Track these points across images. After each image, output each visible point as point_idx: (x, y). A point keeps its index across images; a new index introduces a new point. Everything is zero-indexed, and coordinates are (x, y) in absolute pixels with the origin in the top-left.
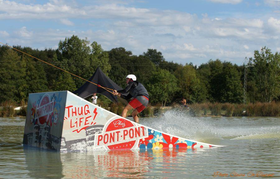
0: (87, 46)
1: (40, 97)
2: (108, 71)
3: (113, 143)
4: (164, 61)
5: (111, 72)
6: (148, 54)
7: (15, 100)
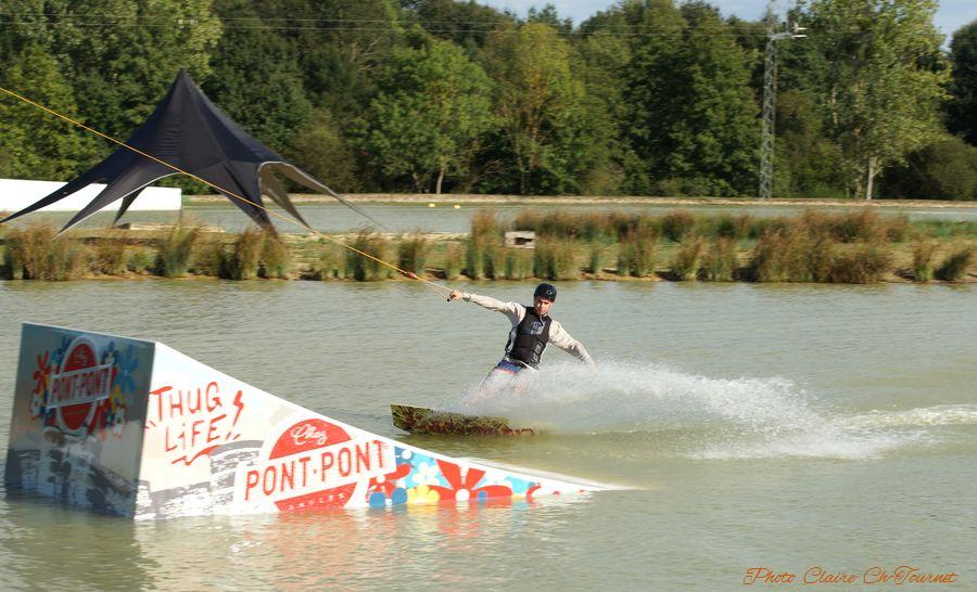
1: (64, 341)
2: (208, 44)
3: (289, 494)
5: (221, 48)
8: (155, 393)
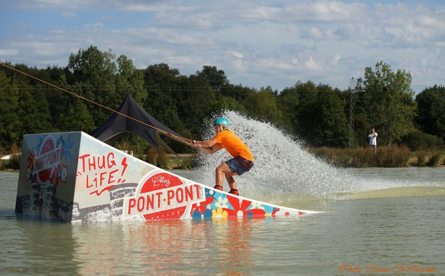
0: (112, 61)
2: (142, 100)
3: (151, 211)
4: (228, 85)
5: (147, 101)
6: (204, 74)
7: (2, 144)
8: (81, 158)
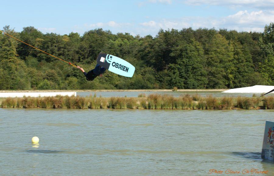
7: (223, 82)
